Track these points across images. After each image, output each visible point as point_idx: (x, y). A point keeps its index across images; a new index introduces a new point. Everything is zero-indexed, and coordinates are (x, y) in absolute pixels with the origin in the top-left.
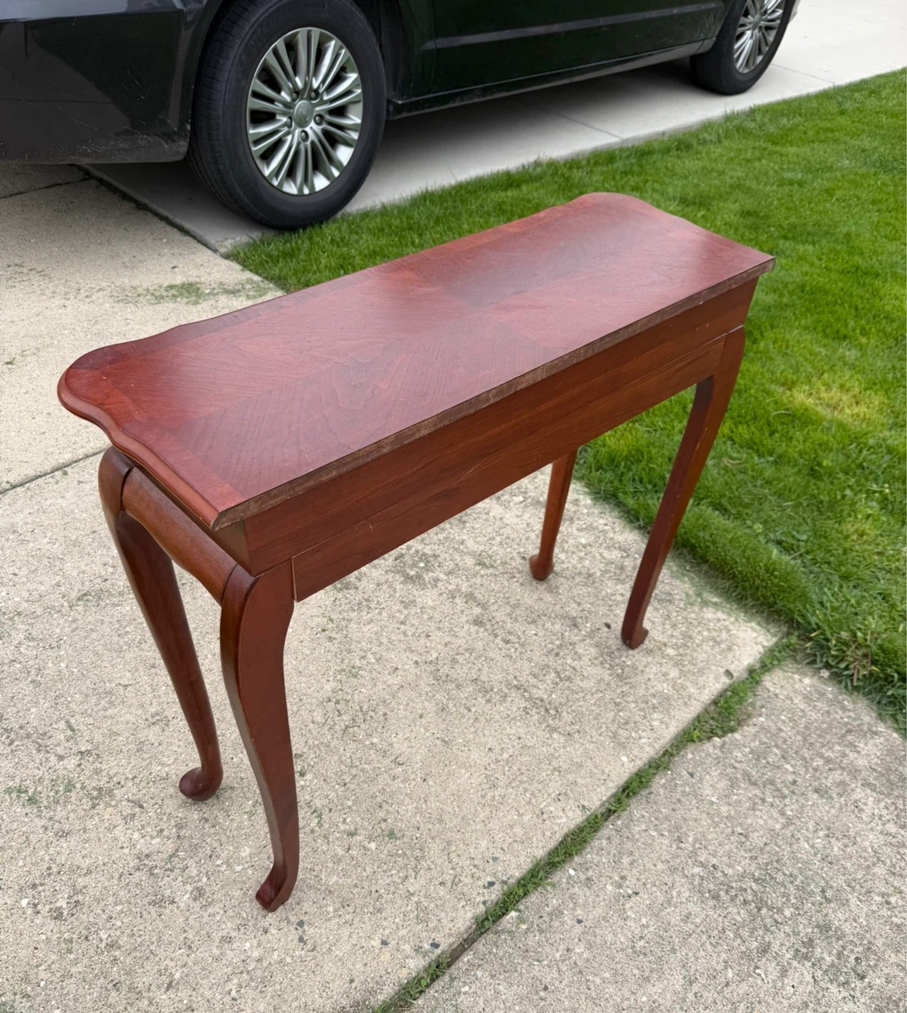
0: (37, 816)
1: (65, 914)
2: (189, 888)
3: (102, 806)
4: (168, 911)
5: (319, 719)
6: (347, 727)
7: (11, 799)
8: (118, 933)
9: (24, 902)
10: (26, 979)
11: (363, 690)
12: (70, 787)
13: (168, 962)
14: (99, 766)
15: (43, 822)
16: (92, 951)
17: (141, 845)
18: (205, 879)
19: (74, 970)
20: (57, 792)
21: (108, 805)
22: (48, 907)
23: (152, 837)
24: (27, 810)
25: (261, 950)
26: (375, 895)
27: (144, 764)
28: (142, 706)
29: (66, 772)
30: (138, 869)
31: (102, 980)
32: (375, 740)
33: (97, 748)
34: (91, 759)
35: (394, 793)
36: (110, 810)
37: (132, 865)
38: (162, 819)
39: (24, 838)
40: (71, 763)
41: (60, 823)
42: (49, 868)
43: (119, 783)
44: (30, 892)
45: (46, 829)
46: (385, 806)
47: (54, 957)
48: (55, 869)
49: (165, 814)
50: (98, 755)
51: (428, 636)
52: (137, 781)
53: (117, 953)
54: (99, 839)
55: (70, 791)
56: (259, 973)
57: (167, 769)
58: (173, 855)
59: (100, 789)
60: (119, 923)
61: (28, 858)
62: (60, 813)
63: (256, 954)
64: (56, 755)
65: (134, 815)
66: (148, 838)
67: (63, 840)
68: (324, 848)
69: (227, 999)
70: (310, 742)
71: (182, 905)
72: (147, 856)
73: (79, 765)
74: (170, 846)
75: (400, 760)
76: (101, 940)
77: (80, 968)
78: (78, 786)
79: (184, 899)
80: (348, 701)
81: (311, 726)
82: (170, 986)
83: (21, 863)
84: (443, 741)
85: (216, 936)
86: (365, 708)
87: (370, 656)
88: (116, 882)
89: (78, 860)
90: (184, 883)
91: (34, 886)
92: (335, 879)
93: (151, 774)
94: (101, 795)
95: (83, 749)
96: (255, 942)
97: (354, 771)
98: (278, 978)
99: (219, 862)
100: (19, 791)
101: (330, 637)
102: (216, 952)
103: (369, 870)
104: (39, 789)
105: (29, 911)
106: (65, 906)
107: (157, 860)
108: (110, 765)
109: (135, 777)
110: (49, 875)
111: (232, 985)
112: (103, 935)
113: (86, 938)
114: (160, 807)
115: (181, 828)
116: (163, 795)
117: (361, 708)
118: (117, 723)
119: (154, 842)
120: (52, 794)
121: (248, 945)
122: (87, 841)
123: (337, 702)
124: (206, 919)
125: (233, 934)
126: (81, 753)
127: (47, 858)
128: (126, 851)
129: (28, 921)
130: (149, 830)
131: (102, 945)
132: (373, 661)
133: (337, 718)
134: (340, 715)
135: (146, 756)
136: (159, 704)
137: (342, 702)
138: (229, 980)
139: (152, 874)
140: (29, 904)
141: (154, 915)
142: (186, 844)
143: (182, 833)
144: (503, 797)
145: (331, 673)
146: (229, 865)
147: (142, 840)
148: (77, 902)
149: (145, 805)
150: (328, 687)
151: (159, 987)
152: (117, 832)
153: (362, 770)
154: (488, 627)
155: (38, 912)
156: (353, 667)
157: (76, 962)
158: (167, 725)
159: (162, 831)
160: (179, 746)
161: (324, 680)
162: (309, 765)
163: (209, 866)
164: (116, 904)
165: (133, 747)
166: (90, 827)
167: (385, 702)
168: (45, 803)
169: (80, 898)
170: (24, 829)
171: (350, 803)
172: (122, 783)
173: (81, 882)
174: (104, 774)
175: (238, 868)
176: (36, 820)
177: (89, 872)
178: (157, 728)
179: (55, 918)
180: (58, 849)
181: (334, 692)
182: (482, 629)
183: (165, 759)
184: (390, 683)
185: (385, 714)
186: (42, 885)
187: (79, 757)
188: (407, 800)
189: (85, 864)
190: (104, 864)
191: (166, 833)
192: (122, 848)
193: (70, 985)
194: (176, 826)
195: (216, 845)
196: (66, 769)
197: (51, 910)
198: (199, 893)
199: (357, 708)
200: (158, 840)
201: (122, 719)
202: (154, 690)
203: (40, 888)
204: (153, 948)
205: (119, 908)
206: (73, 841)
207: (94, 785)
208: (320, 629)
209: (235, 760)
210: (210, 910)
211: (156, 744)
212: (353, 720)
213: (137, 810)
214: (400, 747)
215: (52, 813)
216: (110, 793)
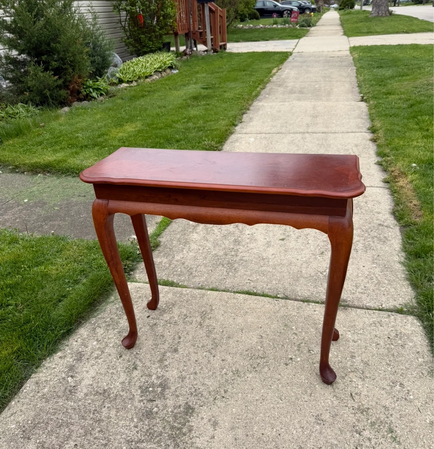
0: (392, 423)
1: (399, 383)
2: (354, 360)
3: (365, 406)
4: (366, 360)
5: (266, 369)
6: (262, 358)
7: (400, 439)
8: (385, 366)
9: (412, 397)
10: (420, 377)
11: (242, 364)
12: (373, 424)
13: (374, 349)
14: (356, 422)
15: (391, 418)
16: (396, 368)
17: (360, 383)
18: (348, 359)
19: (404, 368)
20: (379, 426)
21: (363, 405)
22: (404, 389)
23: (355, 382)
24: (395, 429)
25: (347, 332)
26: (306, 319)
27: (338, 408)
28: (321, 433)
29: (371, 431)
30: (366, 377)
31: (397, 360)
32: (259, 347)
33: (352, 430)
34: (357, 428)
35: (273, 332)
36: (363, 403)
37: (368, 380)
38: (347, 384)
39: (401, 419)
40: (366, 433)
41: (385, 413)
42: (397, 400)
43: (353, 409)
44: (408, 399)
45: (391, 415)
46: (279, 331)
47: (409, 376)
48: (395, 399)
49: (345, 385)
50: (354, 427)
51: (196, 361)
52: (346, 404)
53: (388, 362)
54: (374, 396)
55: (374, 422)
56: (352, 329)
57: (332, 399)
58: (352, 372)
59: (362, 413)
60: (383, 368)
61: (403, 410)
62: (383, 417)
63: (349, 333)
64: (371, 443)
65: (356, 394)
66: (356, 383)
67: (387, 406)
68: (307, 337)
69: (365, 331)
70: (278, 365)
71: (360, 358)
72: (361, 378)
73: (364, 430)
74: (351, 375)
75: (260, 337)
76: (391, 368)
77: (402, 367)
78: (369, 421)
79: (358, 359)
80: (251, 365)
81: (271, 369)
82: (378, 344)
83: (407, 411)
84: (242, 330)
85: (356, 344)
86: (250, 358)
87: (223, 372)
88: (376, 379)
89: (385, 395)
90: (355, 362)
91: (406, 399)
92: (312, 330)
93: (339, 402)
94: (363, 410)
95: (358, 435)
96: (347, 335)
97: (276, 346)
98: (348, 325)
99: (340, 359)
100: (395, 440)
101: (225, 392)
102: (359, 341)
103: (301, 325)
104: (386, 433)
105: (411, 393)
106: (398, 386)
107: (359, 374)
108: (352, 419)
109: (346, 406)
110: (398, 398)
111: (361, 332)
112: (390, 369)
113: (395, 372)
114: (345, 389)
115: (343, 377)
116: (341, 392)
117: (250, 359)
118: (336, 434)
119: (355, 380)
120: (382, 427)
121: (349, 336)
122: (378, 399)
123: (254, 368)
124: (356, 350)
125: (351, 341)
126: (360, 434)
127: (396, 404)
128: (367, 385)
129: (413, 390)
130: (354, 385)
131: (391, 367)
132: (225, 370)
133: (261, 363)
134: (259, 363)
135: (336, 410)
136: (314, 427)
137: (253, 367)
138: (361, 334)
139: (363, 372)
140: (410, 396)
141: (370, 362)
142: (345, 372)
143: (344, 375)
144: (248, 309)
145: (243, 379)
146: (337, 356)
147: (359, 384)
148: (393, 383)
149: (350, 394)
150: (251, 376)
151: (381, 346)
152: (366, 393)
153: (273, 344)
154: (176, 346)
155: (408, 390)
156: (234, 374)
157: (402, 369)
158: (318, 415)
159: (350, 381)
160: (321, 403)
161: (249, 379)
162: (286, 359)
163: (344, 360)
164: (380, 374)
165: (337, 418)
166: (374, 402)
167: (241, 354)
168: (387, 426)
169: (391, 384)
170: (400, 422)
171: (287, 340)
172: (352, 408)
173: (388, 388)
174: (356, 418)
175: (335, 353)
176: (393, 421)
177: (384, 389)
178: (323, 417)
179: (403, 384)
180: (390, 404)
181: (251, 372)
182: (178, 347)
183: (330, 403)
184: (231, 358)
185: (246, 351)
186: (403, 398)
187: (361, 433)
188: (272, 327)
189: (383, 392)
190: (377, 387)
191: (349, 380)
192: (367, 387)
193: (408, 366)
194: (345, 379)
195: (336, 364)
196: (370, 433)
197: (403, 388)
198: (353, 357)
199: (251, 360)
200: (353, 380)
201: (333, 434)
202: (310, 436)
203: (404, 397)
204: (377, 355)
205: (380, 372)
206: (383, 403)
207: (363, 417)
208: (224, 399)
209: (307, 382)
210: (353, 351)
211: (328, 411)
212: (257, 358)
213: (353, 394)
214: (255, 339)
215: (386, 419)
216: (359, 409)
